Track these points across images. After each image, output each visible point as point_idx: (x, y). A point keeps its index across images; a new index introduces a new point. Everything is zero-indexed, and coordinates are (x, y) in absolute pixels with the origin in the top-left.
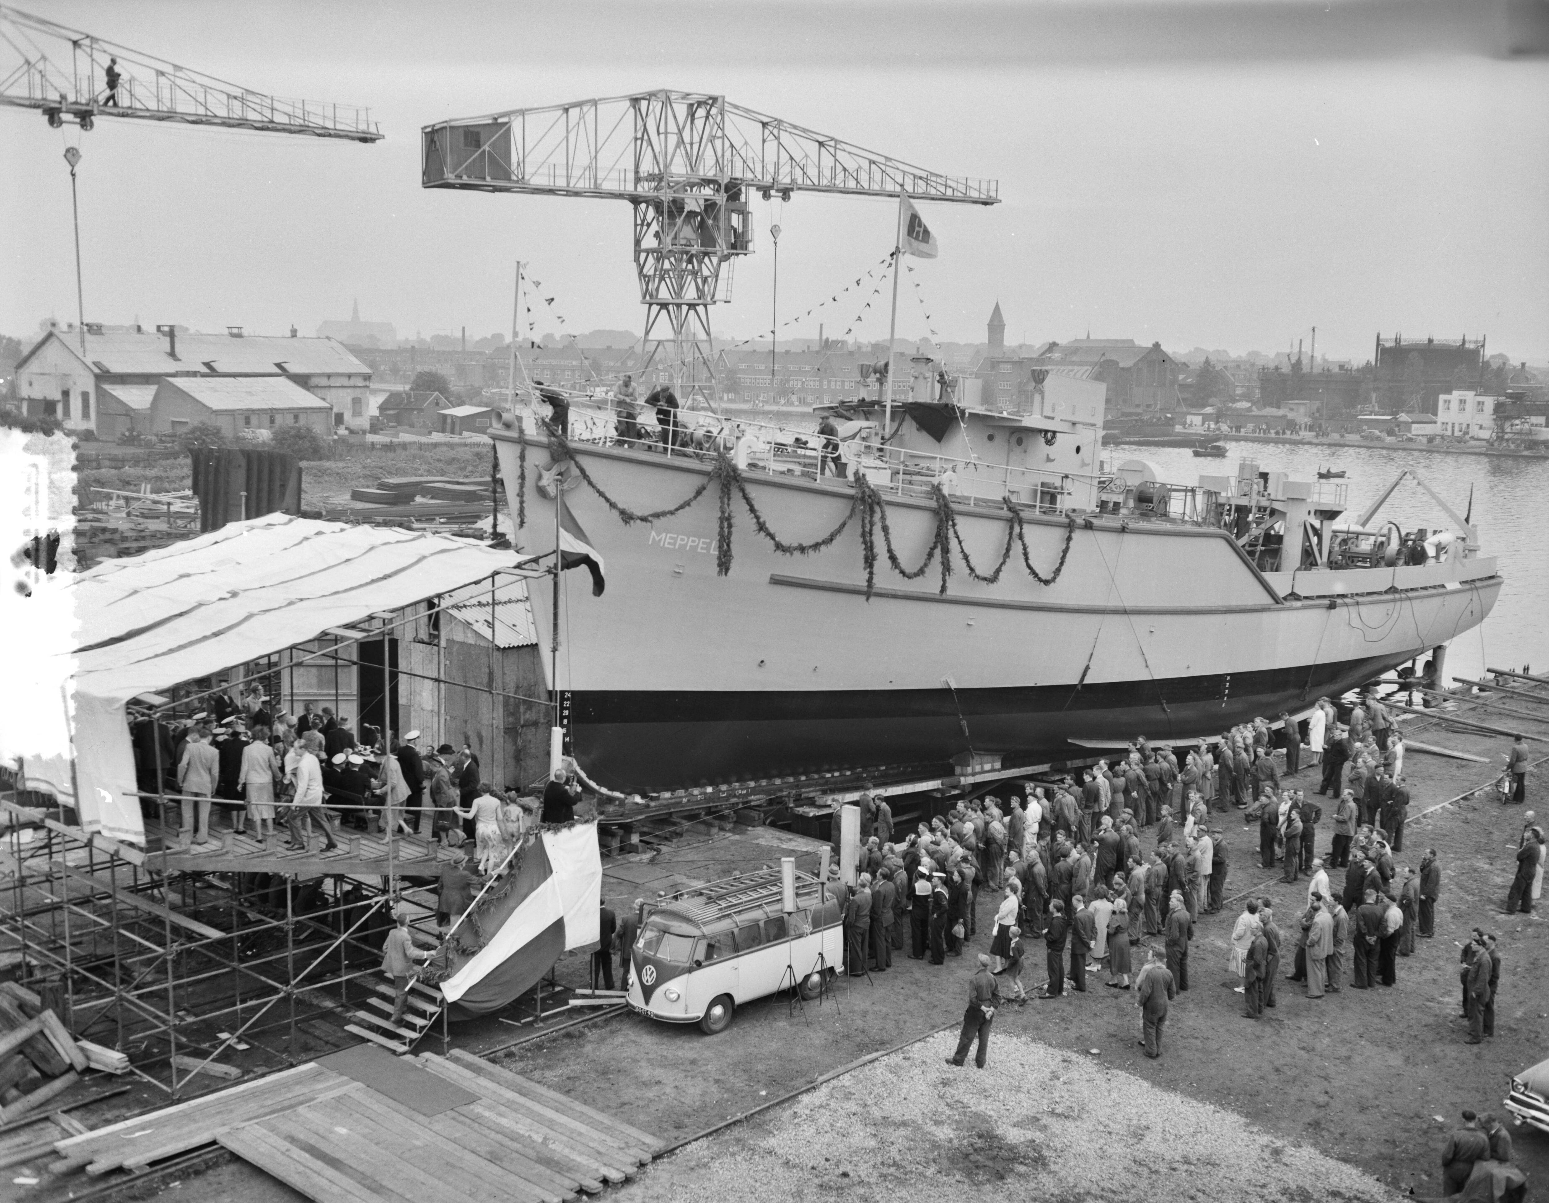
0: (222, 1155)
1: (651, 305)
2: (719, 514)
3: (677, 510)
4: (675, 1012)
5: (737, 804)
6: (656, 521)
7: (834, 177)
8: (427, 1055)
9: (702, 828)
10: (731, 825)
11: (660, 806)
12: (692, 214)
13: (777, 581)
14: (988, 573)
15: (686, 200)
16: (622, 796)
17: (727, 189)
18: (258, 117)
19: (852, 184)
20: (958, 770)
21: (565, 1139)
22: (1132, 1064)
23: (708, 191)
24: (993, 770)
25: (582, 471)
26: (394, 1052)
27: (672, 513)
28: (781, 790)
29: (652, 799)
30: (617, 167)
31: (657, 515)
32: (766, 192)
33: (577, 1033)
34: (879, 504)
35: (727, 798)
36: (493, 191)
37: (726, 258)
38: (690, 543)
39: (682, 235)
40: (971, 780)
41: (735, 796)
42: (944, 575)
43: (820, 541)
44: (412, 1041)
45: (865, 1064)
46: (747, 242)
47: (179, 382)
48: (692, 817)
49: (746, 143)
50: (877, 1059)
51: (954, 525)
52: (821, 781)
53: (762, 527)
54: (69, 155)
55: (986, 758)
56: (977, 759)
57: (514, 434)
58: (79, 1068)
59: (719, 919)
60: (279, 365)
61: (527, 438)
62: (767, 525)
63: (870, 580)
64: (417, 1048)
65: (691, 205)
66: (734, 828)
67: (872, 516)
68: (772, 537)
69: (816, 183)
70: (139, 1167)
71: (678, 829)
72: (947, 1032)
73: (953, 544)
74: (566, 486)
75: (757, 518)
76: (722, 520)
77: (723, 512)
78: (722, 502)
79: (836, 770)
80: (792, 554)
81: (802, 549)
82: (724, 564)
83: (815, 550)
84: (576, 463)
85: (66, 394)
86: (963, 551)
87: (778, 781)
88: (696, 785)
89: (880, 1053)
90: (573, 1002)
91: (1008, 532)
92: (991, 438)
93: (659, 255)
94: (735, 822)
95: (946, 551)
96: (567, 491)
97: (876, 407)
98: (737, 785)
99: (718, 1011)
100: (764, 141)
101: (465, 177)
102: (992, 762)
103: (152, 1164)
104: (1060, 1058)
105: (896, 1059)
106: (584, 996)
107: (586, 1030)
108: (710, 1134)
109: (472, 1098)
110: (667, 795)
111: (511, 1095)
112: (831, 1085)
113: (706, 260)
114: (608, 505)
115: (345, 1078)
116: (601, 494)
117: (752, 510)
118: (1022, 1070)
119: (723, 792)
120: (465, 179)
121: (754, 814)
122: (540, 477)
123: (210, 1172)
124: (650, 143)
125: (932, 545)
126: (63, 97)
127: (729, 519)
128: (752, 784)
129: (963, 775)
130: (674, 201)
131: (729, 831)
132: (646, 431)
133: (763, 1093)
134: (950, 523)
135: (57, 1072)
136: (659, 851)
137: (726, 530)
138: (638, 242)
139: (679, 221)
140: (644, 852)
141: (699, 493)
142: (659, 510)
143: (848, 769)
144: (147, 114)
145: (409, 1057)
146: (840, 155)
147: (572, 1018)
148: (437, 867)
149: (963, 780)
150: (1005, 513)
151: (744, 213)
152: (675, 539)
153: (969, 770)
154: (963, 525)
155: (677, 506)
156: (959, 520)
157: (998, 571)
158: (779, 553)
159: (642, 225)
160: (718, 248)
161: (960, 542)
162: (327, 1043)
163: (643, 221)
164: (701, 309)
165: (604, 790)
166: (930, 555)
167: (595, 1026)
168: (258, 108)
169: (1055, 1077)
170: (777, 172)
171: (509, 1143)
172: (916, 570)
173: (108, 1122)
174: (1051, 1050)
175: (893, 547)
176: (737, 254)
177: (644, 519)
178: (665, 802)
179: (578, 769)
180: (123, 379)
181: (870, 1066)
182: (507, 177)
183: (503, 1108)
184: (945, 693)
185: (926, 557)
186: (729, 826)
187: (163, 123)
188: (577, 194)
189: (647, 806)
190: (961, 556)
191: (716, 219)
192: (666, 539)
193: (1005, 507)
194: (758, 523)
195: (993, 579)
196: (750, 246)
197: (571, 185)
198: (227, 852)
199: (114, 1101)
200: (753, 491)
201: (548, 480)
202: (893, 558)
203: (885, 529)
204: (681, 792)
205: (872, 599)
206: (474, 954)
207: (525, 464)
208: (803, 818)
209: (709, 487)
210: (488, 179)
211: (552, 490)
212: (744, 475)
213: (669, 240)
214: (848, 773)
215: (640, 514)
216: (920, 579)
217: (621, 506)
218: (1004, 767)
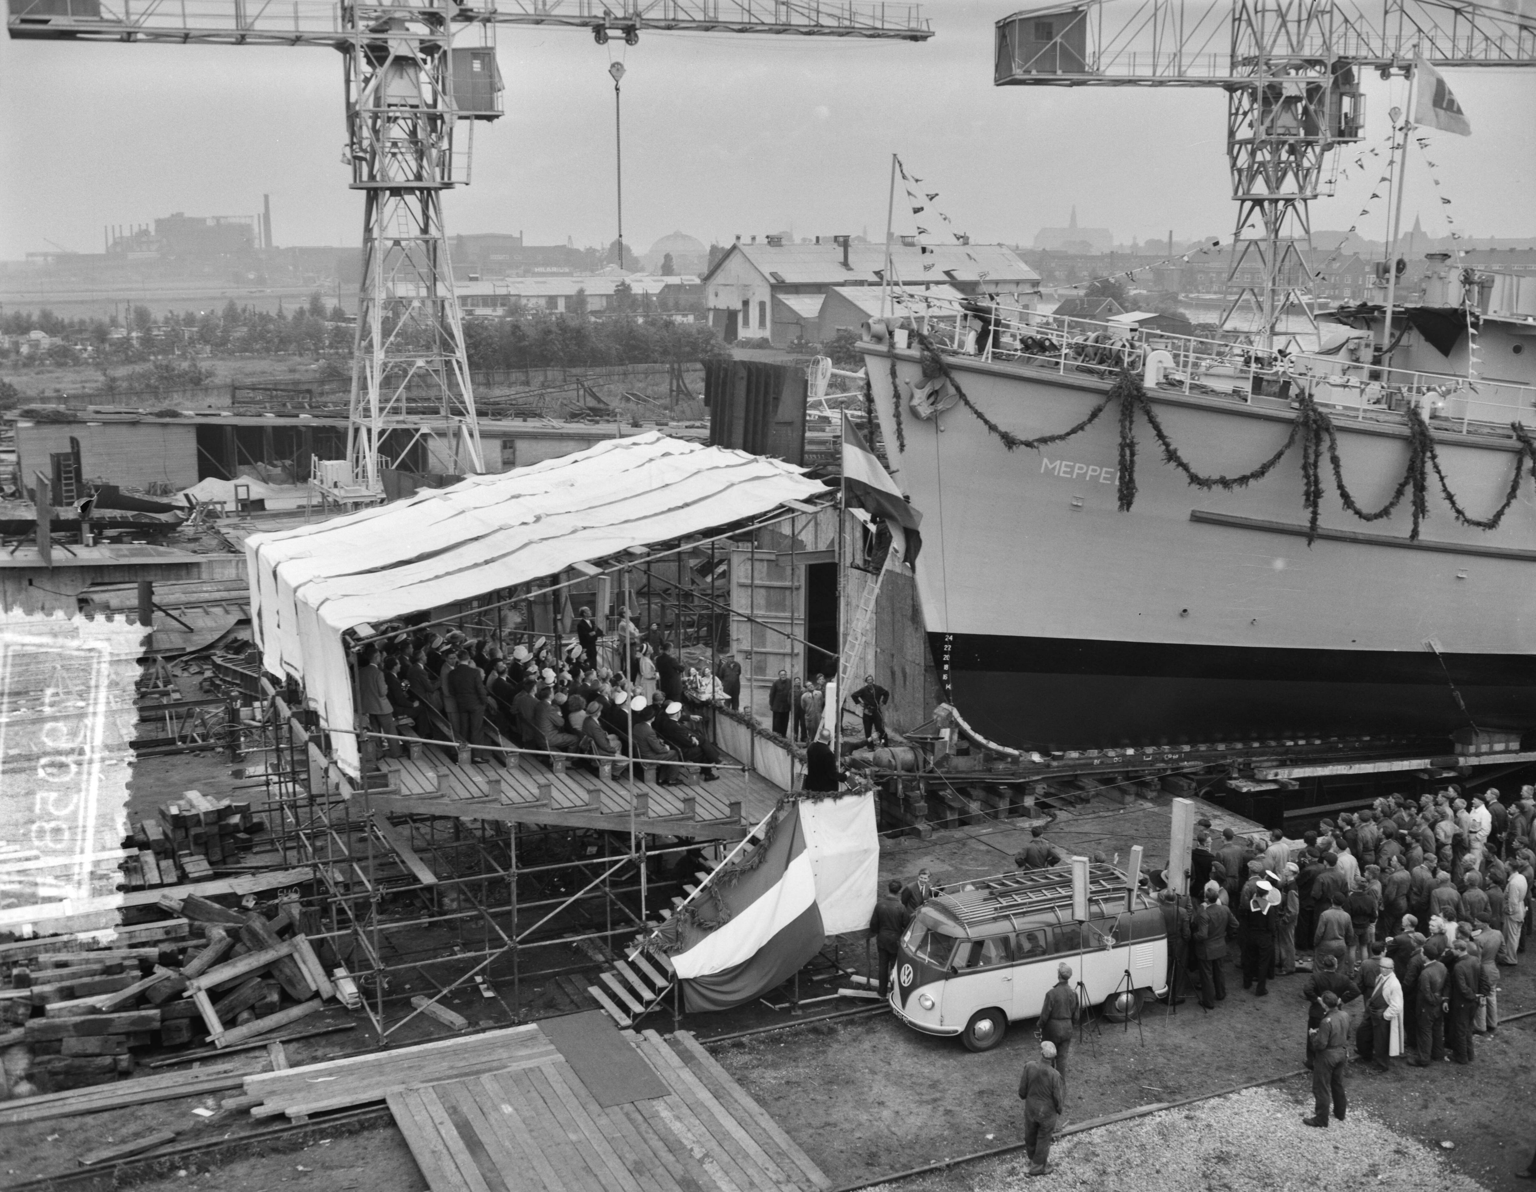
0: (381, 1117)
1: (1243, 201)
2: (1119, 440)
3: (1068, 434)
4: (930, 1022)
5: (1165, 770)
6: (1043, 447)
7: (1470, 48)
8: (650, 1033)
9: (1116, 794)
10: (1154, 794)
11: (1064, 766)
12: (1292, 100)
13: (1197, 518)
14: (1485, 516)
15: (1285, 85)
16: (1016, 752)
17: (1334, 69)
18: (805, 21)
19: (1494, 55)
20: (1458, 748)
21: (726, 1158)
22: (1490, 1171)
23: (1312, 74)
24: (1506, 751)
25: (958, 389)
26: (617, 1023)
27: (1061, 438)
28: (1224, 757)
29: (1055, 758)
30: (1205, 51)
31: (1044, 440)
32: (1384, 70)
33: (825, 1030)
34: (1327, 430)
35: (1152, 763)
36: (1071, 86)
37: (1329, 147)
38: (1090, 473)
39: (1280, 123)
40: (1474, 761)
41: (1163, 761)
42: (1416, 517)
43: (1248, 473)
44: (636, 1016)
45: (1132, 1118)
46: (1357, 128)
47: (845, 291)
48: (1107, 781)
49: (1361, 16)
50: (1150, 1113)
51: (1434, 457)
52: (1279, 750)
53: (1172, 456)
54: (614, 70)
55: (1497, 737)
56: (1483, 737)
57: (883, 348)
58: (325, 996)
59: (995, 919)
60: (947, 273)
61: (897, 351)
62: (1179, 453)
63: (1314, 520)
64: (640, 1024)
65: (1290, 90)
66: (1159, 797)
67: (1318, 444)
68: (1185, 467)
69: (1449, 56)
70: (299, 1118)
71: (1083, 794)
72: (1261, 1090)
73: (1432, 480)
74: (940, 406)
75: (1167, 445)
76: (1122, 447)
77: (1124, 438)
78: (1123, 427)
79: (1302, 738)
80: (1210, 488)
81: (1225, 483)
82: (1126, 497)
83: (1241, 485)
84: (952, 381)
85: (746, 303)
86: (1445, 489)
87: (1221, 747)
88: (1115, 745)
89: (1155, 1106)
90: (843, 992)
91: (1515, 466)
92: (1517, 350)
93: (1255, 145)
94: (1159, 791)
95: (1420, 488)
96: (942, 412)
97: (1376, 313)
98: (1166, 748)
99: (985, 1025)
100: (1386, 12)
101: (1034, 72)
102: (1507, 742)
103: (311, 1116)
104: (1393, 1147)
105: (1176, 1116)
106: (858, 986)
107: (839, 1027)
108: (896, 1180)
109: (660, 1091)
110: (1074, 754)
111: (704, 1095)
112: (1075, 1139)
113: (1309, 150)
114: (986, 428)
115: (552, 1047)
116: (980, 415)
117: (1160, 435)
118: (1332, 1156)
119: (1148, 756)
120: (1034, 74)
121: (1184, 782)
122: (912, 397)
123: (366, 1134)
124: (1250, 23)
125: (1402, 480)
126: (607, 13)
127: (1132, 445)
128: (1187, 748)
129: (1463, 755)
130: (1271, 86)
131: (1152, 800)
132: (1052, 344)
133: (990, 1137)
134: (1429, 454)
135: (302, 998)
136: (1054, 817)
137: (1128, 457)
138: (1232, 133)
139: (1276, 108)
140: (1038, 817)
141: (1094, 415)
142: (1047, 434)
143: (1318, 738)
144: (694, 25)
145: (631, 1032)
146: (1479, 22)
147: (837, 1010)
148: (694, 827)
149: (1462, 761)
150: (1514, 443)
151: (1356, 96)
152: (1072, 468)
153: (1472, 749)
154: (1446, 457)
155: (1068, 430)
156: (1439, 450)
157: (1499, 515)
158: (1195, 487)
159: (1237, 114)
160: (1320, 136)
161: (1442, 479)
162: (572, 1001)
163: (1237, 109)
164: (1300, 205)
165: (993, 745)
166: (1400, 493)
167: (852, 1022)
168: (806, 11)
169: (1373, 1171)
170: (1399, 48)
171: (664, 1154)
172: (1376, 510)
173: (315, 1060)
174: (1388, 1134)
175: (1345, 482)
176: (1346, 142)
177: (1029, 444)
178: (1071, 763)
179: (960, 720)
180: (797, 289)
181: (1138, 1121)
182: (1081, 69)
183: (685, 1110)
184: (1430, 657)
185: (1393, 494)
186: (1151, 795)
187: (709, 34)
188: (1161, 83)
189: (1048, 766)
190: (1443, 495)
191: (1321, 102)
192: (1061, 467)
193: (1514, 435)
194: (1168, 450)
195: (1492, 524)
196: (1361, 133)
197: (1158, 74)
198: (442, 796)
199: (336, 1038)
200: (1162, 415)
201: (920, 398)
202: (1345, 495)
203: (1335, 460)
204: (1094, 753)
205: (1318, 544)
206: (711, 929)
207: (898, 381)
208: (1236, 792)
209: (1106, 409)
210: (1059, 72)
211: (925, 410)
212: (1150, 394)
213: (1262, 129)
214: (1318, 742)
215: (1023, 438)
216: (1383, 521)
217: (1002, 428)
218: (1524, 748)
